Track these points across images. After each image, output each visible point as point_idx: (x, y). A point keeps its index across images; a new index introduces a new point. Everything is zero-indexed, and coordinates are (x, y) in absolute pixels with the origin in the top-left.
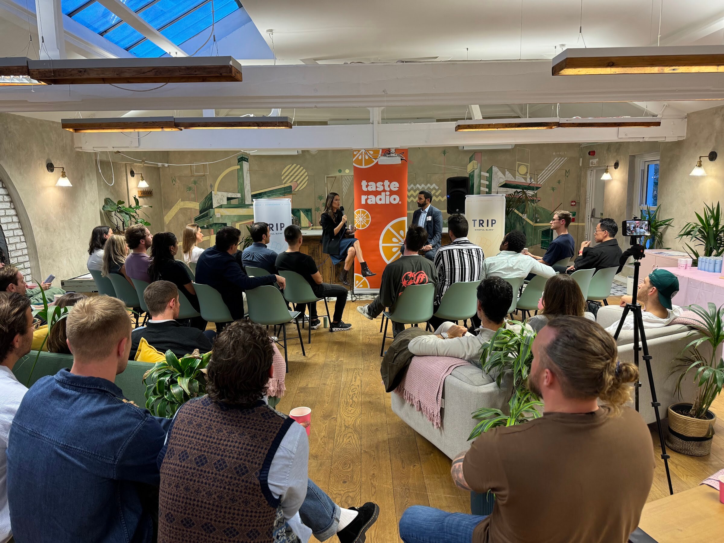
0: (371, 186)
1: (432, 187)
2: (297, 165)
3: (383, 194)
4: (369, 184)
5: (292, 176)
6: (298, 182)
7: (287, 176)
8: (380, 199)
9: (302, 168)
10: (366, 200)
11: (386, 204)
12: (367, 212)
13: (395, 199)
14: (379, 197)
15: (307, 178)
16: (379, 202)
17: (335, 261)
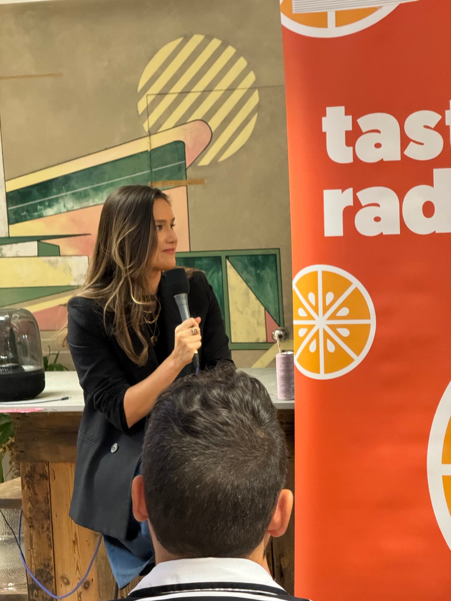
2: (209, 38)
5: (184, 93)
6: (214, 123)
7: (162, 94)
9: (230, 51)
12: (356, 284)
15: (255, 99)
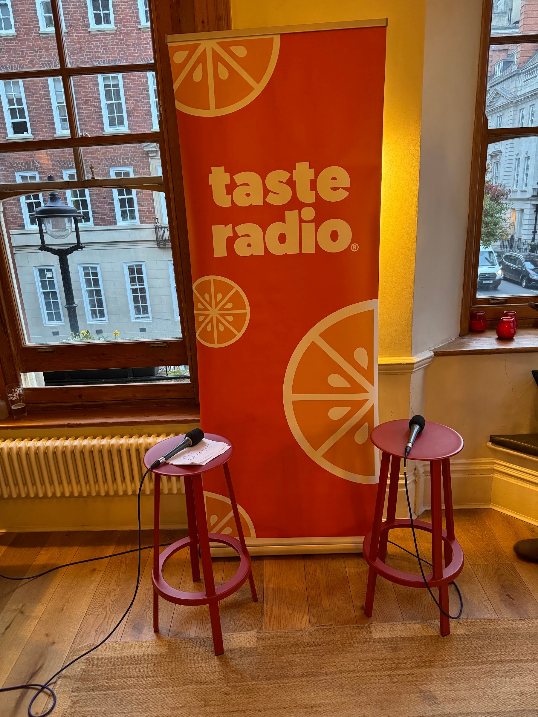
0: (246, 189)
3: (291, 216)
4: (239, 178)
8: (282, 239)
10: (231, 241)
11: (301, 256)
13: (334, 236)
14: (275, 229)
16: (277, 249)
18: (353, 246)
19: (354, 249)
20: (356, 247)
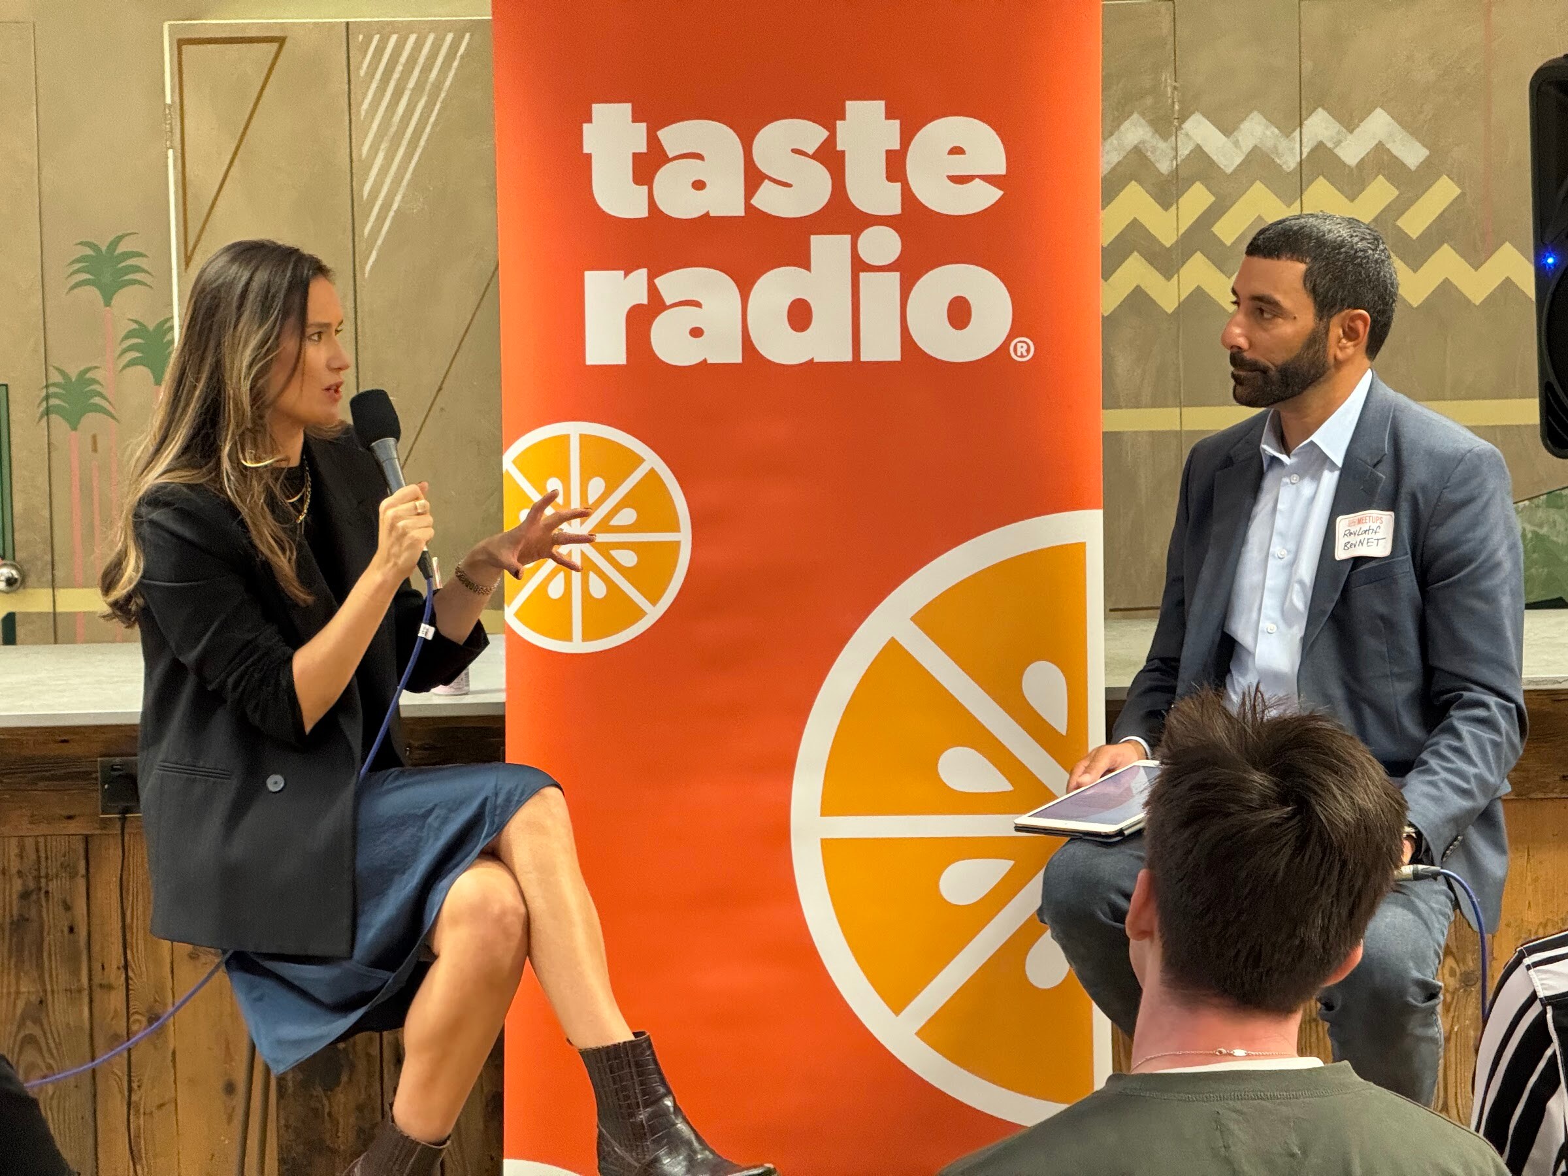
1: (1352, 151)
4: (674, 137)
11: (856, 369)
17: (291, 1031)
18: (1016, 346)
19: (1019, 354)
20: (1025, 346)
